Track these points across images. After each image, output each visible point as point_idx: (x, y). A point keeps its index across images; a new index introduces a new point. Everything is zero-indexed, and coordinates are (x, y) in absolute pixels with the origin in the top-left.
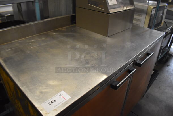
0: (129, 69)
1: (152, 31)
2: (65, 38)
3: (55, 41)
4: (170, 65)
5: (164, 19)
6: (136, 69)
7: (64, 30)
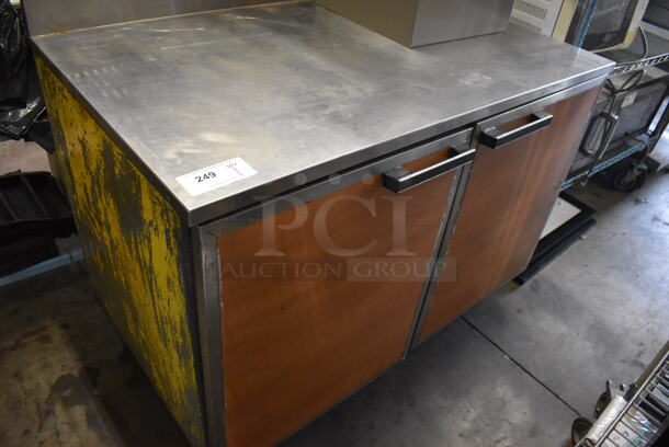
0: (453, 146)
1: (575, 54)
2: (269, 34)
3: (237, 40)
4: (646, 202)
5: (636, 22)
6: (474, 150)
7: (271, 10)
